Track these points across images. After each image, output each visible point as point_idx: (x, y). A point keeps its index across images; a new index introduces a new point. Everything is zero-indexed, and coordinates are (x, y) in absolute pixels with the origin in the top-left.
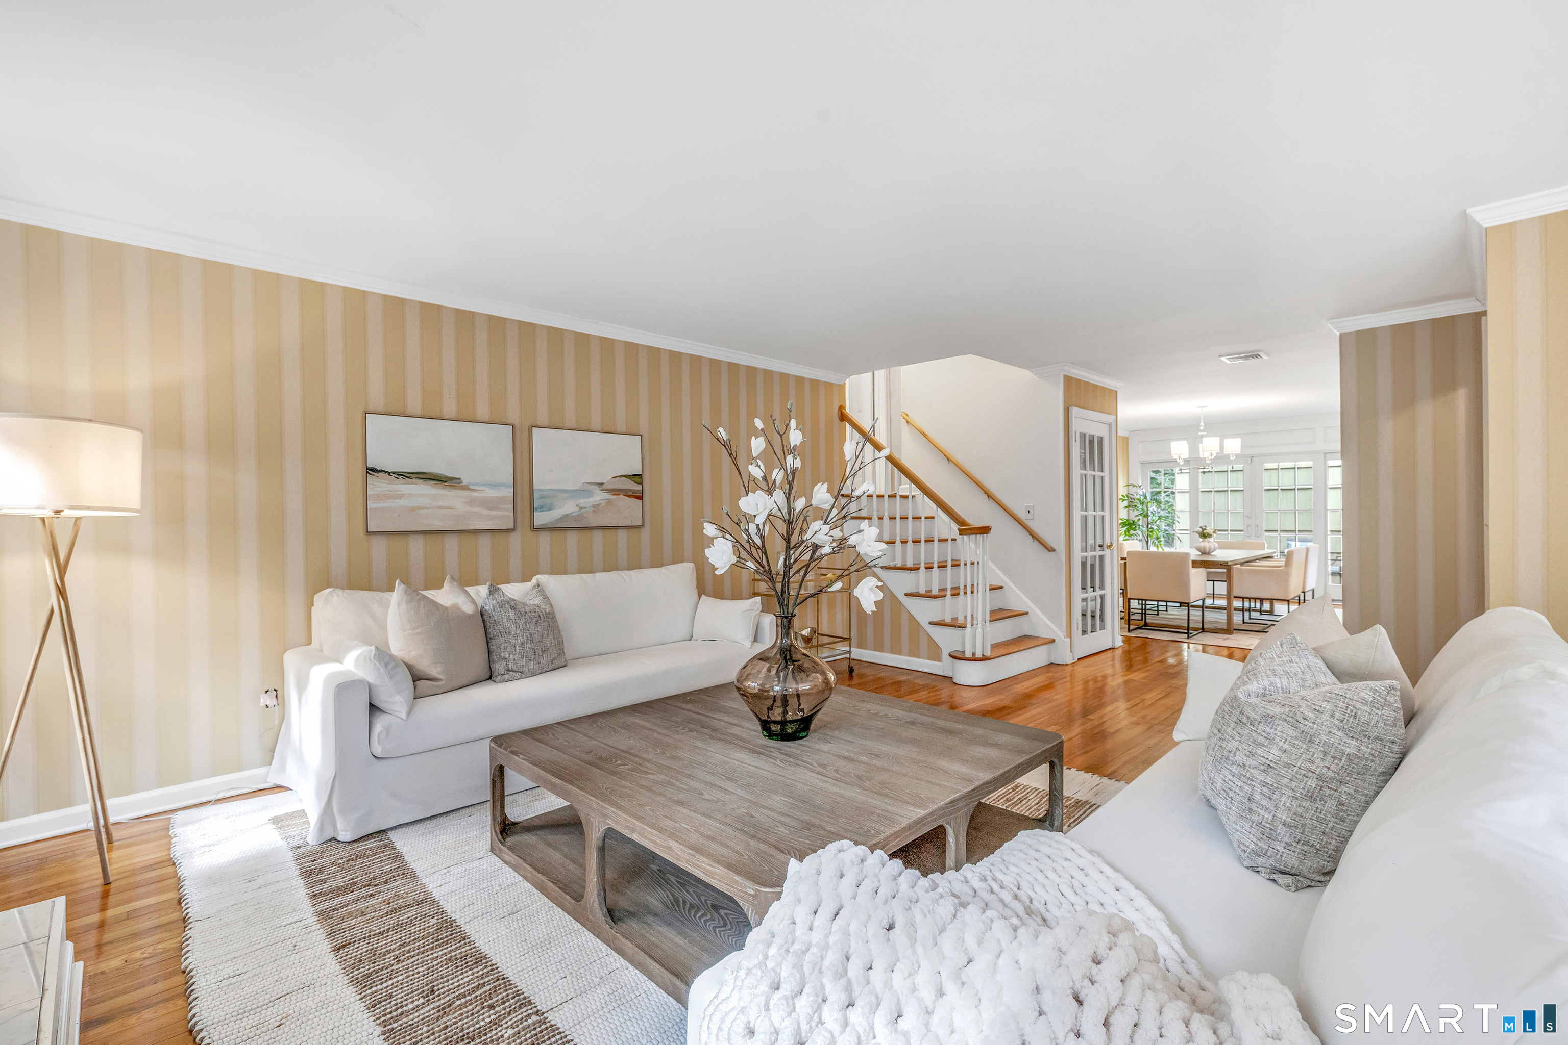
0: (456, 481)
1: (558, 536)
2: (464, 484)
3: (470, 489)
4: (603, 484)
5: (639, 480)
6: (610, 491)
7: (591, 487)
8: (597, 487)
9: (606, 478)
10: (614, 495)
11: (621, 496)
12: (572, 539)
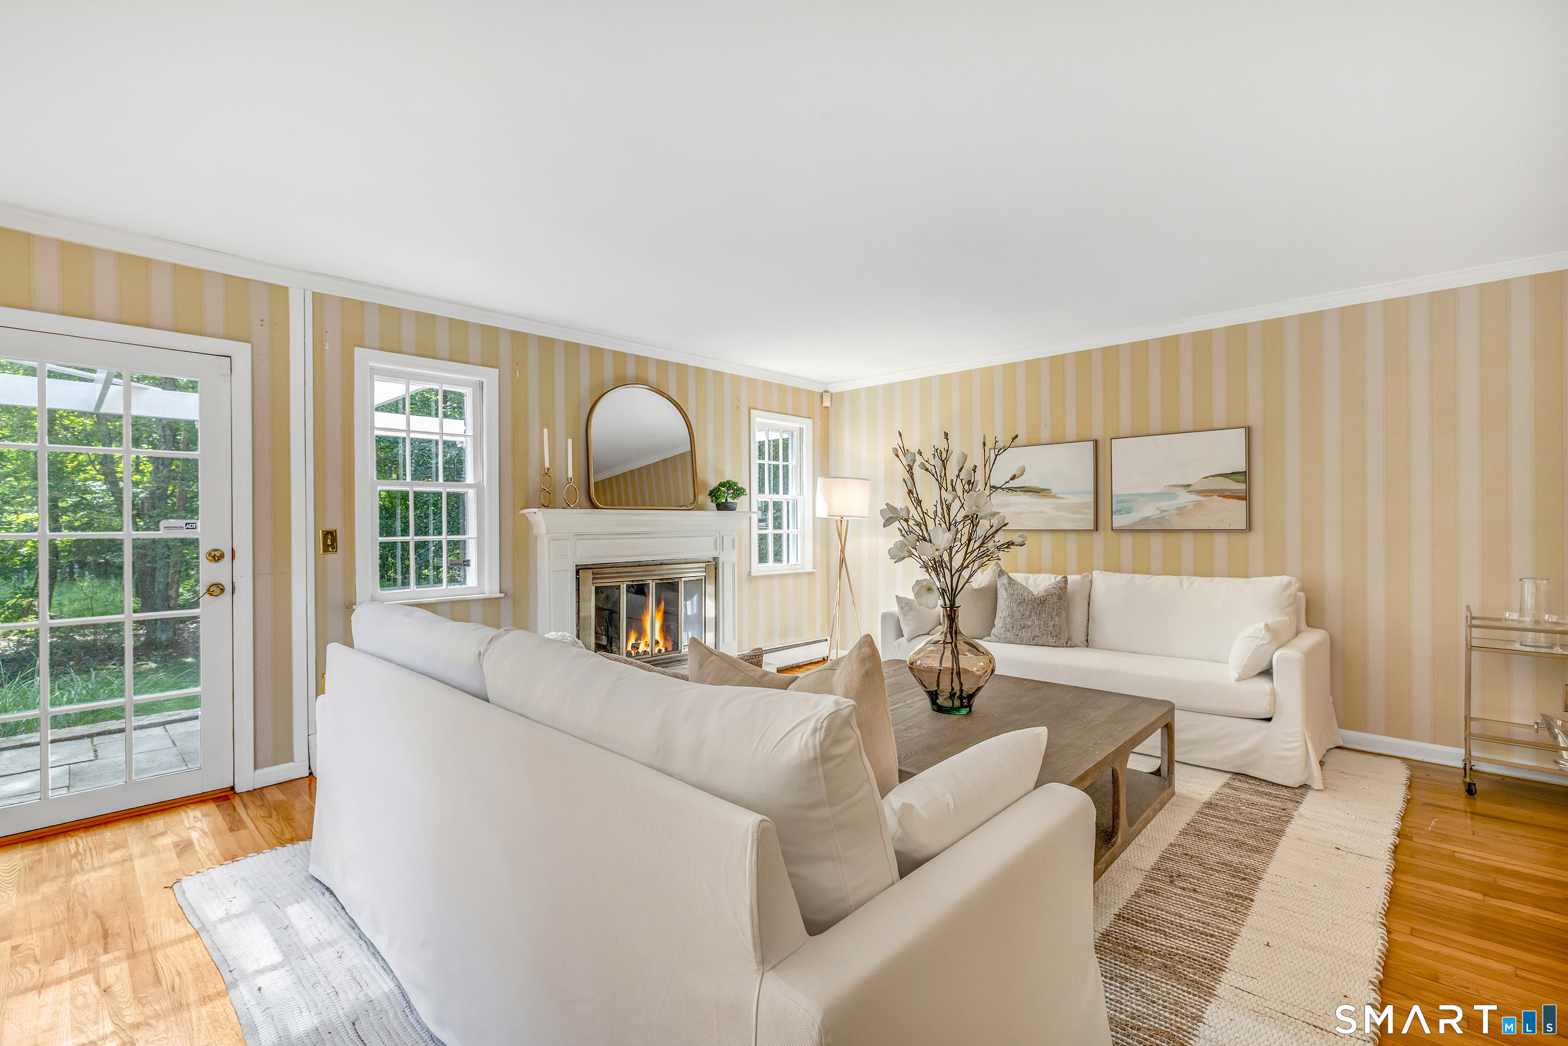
0: (1047, 491)
1: (1141, 537)
2: (1053, 493)
3: (1057, 497)
4: (1190, 485)
5: (1243, 478)
6: (1199, 492)
7: (1175, 489)
8: (1182, 489)
9: (1194, 477)
10: (1204, 496)
11: (1215, 497)
12: (1156, 541)
